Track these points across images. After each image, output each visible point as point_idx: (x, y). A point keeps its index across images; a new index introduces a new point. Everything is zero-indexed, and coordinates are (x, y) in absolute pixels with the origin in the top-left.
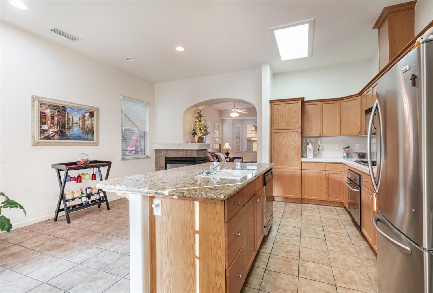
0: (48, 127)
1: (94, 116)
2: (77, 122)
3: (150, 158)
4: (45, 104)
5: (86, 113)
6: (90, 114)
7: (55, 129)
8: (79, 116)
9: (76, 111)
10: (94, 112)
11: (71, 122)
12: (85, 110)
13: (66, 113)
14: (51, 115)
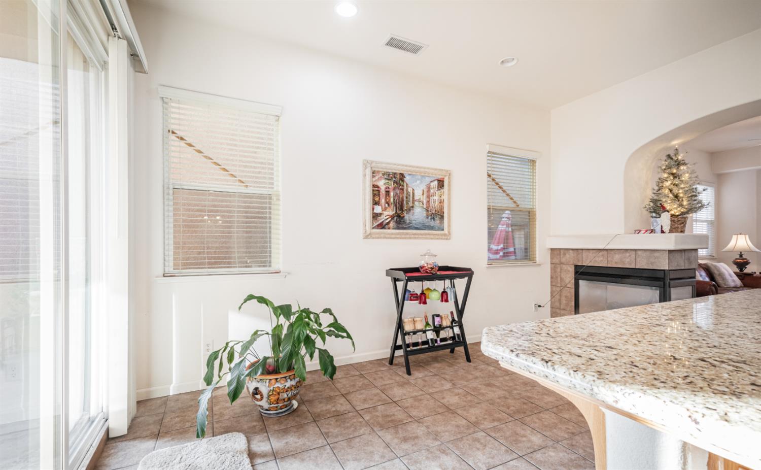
0: (382, 208)
1: (443, 186)
2: (420, 199)
3: (539, 265)
4: (378, 172)
5: (431, 182)
6: (439, 184)
7: (391, 212)
8: (422, 188)
9: (418, 179)
10: (444, 178)
11: (411, 198)
12: (432, 177)
13: (405, 183)
14: (386, 188)
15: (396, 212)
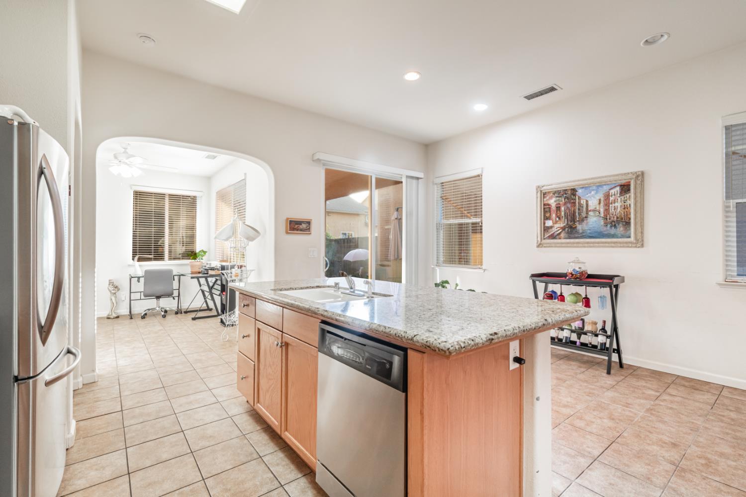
0: (553, 222)
1: (629, 190)
2: (596, 208)
4: (549, 192)
5: (610, 189)
6: (622, 189)
7: (562, 224)
8: (598, 198)
9: (593, 190)
10: (630, 182)
11: (584, 209)
13: (577, 197)
14: (557, 204)
15: (567, 224)
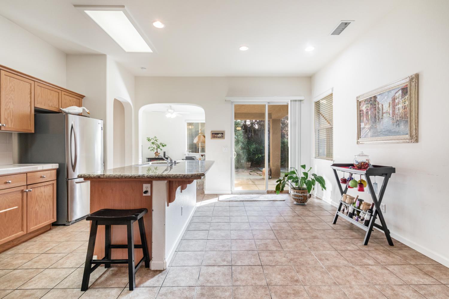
0: (364, 124)
1: (407, 92)
2: (387, 110)
5: (396, 93)
8: (388, 102)
9: (386, 95)
10: (407, 85)
11: (381, 112)
12: (396, 89)
13: (377, 102)
14: (366, 110)
15: (372, 125)
